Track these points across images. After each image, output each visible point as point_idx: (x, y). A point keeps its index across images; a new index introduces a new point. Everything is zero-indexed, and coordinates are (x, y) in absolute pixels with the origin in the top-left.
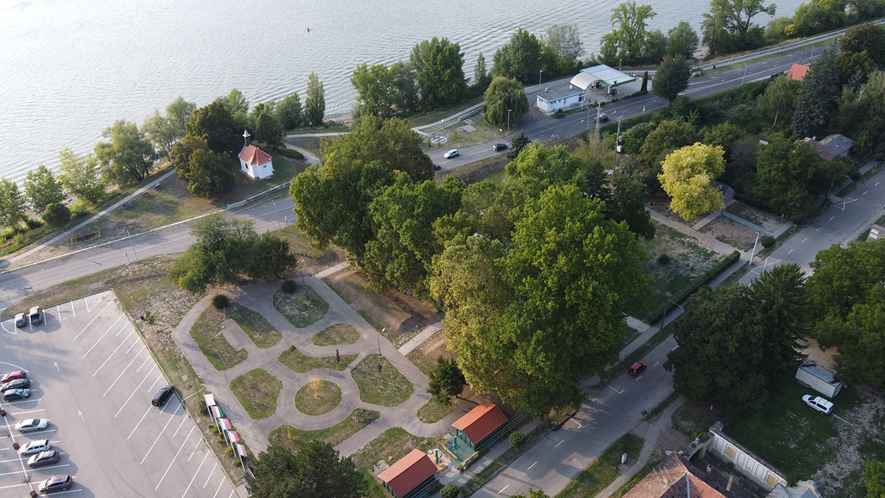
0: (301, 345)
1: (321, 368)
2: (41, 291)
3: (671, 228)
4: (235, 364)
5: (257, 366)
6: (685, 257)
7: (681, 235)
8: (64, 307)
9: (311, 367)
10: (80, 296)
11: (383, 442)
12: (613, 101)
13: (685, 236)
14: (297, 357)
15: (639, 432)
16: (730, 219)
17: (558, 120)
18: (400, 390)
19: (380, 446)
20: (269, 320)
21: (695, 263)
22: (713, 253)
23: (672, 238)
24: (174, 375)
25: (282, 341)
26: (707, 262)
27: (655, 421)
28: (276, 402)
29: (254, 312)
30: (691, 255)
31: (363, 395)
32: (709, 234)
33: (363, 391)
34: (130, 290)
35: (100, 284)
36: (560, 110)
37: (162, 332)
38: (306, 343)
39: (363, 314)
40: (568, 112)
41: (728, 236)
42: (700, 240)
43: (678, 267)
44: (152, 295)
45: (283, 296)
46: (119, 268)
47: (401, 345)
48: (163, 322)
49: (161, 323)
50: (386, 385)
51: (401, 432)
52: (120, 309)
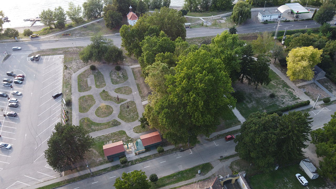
0: (110, 90)
1: (111, 101)
2: (43, 50)
3: (285, 83)
4: (85, 91)
5: (91, 94)
6: (283, 97)
7: (288, 87)
8: (47, 57)
9: (109, 99)
10: (53, 54)
11: (116, 134)
12: (295, 21)
13: (289, 87)
14: (106, 95)
15: (213, 164)
16: (317, 85)
17: (264, 25)
18: (133, 117)
19: (114, 135)
20: (105, 79)
21: (287, 101)
22: (299, 98)
23: (283, 87)
24: (65, 89)
25: (105, 87)
26: (293, 102)
27: (224, 161)
28: (90, 108)
29: (102, 74)
30: (287, 97)
31: (120, 115)
32: (302, 89)
33: (120, 114)
34: (69, 56)
35: (61, 52)
36: (267, 21)
37: (70, 73)
38: (112, 90)
39: (138, 85)
40: (270, 22)
41: (311, 93)
42: (296, 91)
43: (277, 100)
44: (74, 60)
45: (115, 71)
46: (70, 48)
47: (144, 101)
48: (72, 70)
49: (71, 70)
50: (129, 114)
51: (124, 133)
52: (62, 62)
